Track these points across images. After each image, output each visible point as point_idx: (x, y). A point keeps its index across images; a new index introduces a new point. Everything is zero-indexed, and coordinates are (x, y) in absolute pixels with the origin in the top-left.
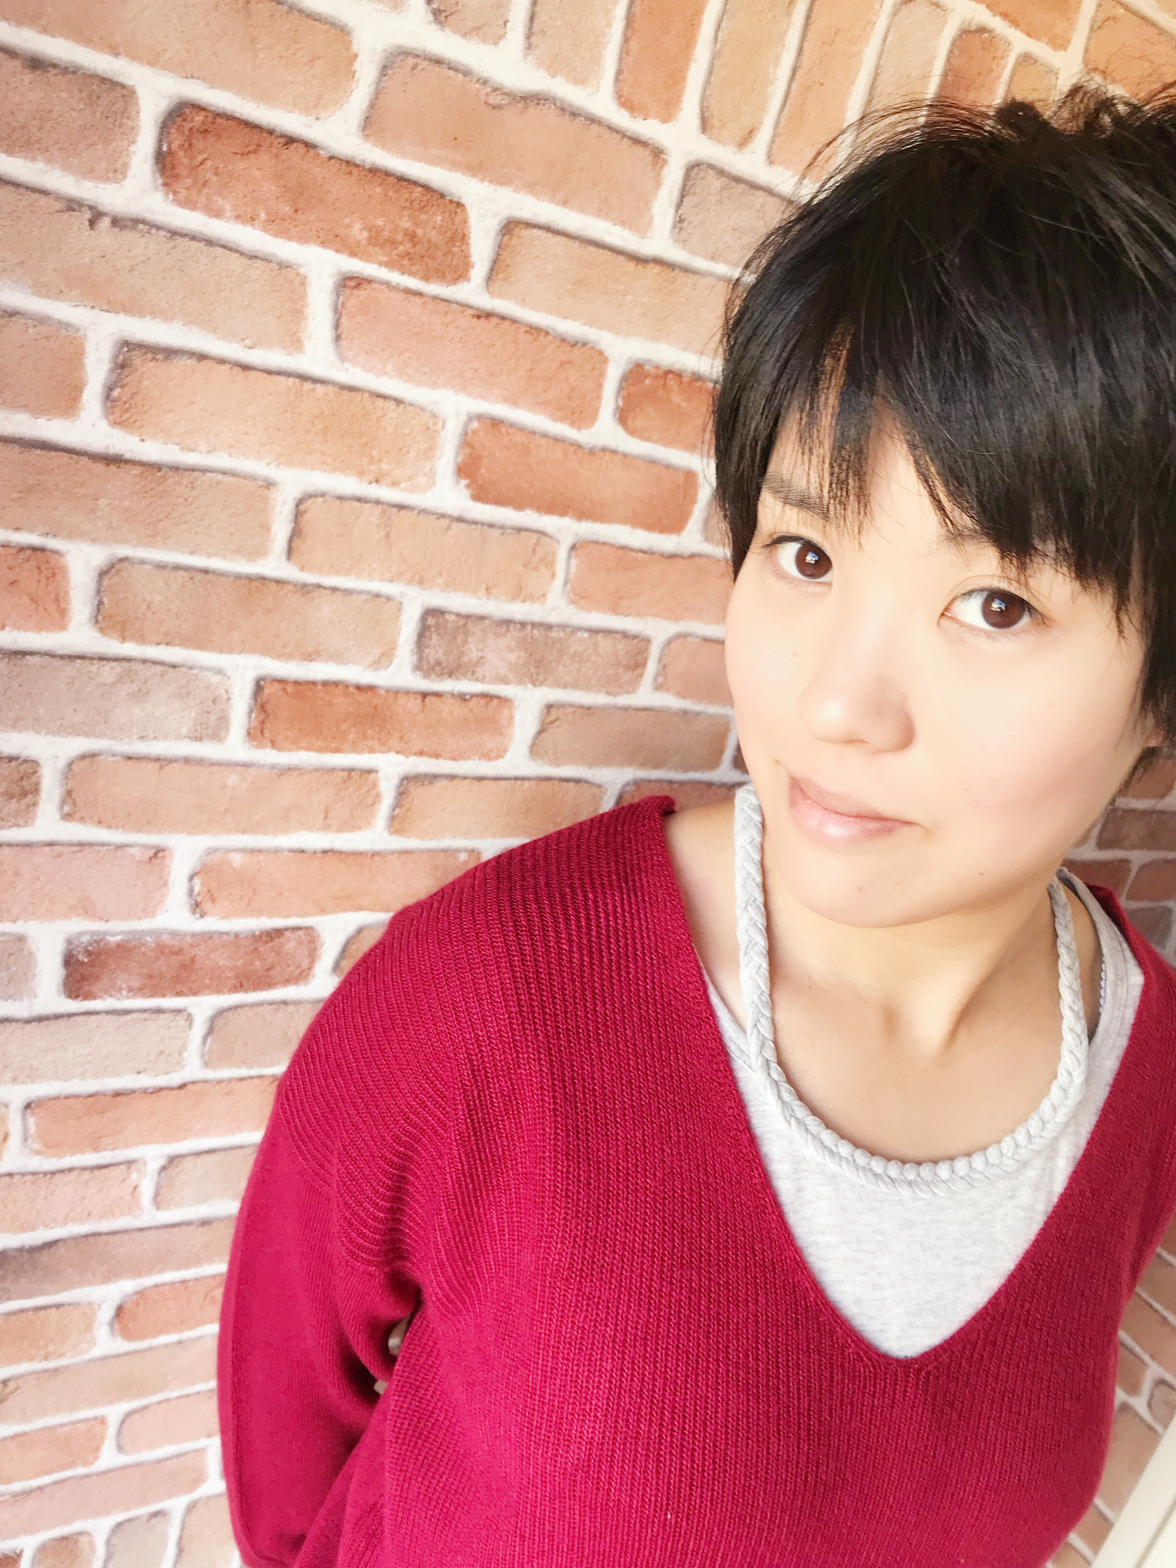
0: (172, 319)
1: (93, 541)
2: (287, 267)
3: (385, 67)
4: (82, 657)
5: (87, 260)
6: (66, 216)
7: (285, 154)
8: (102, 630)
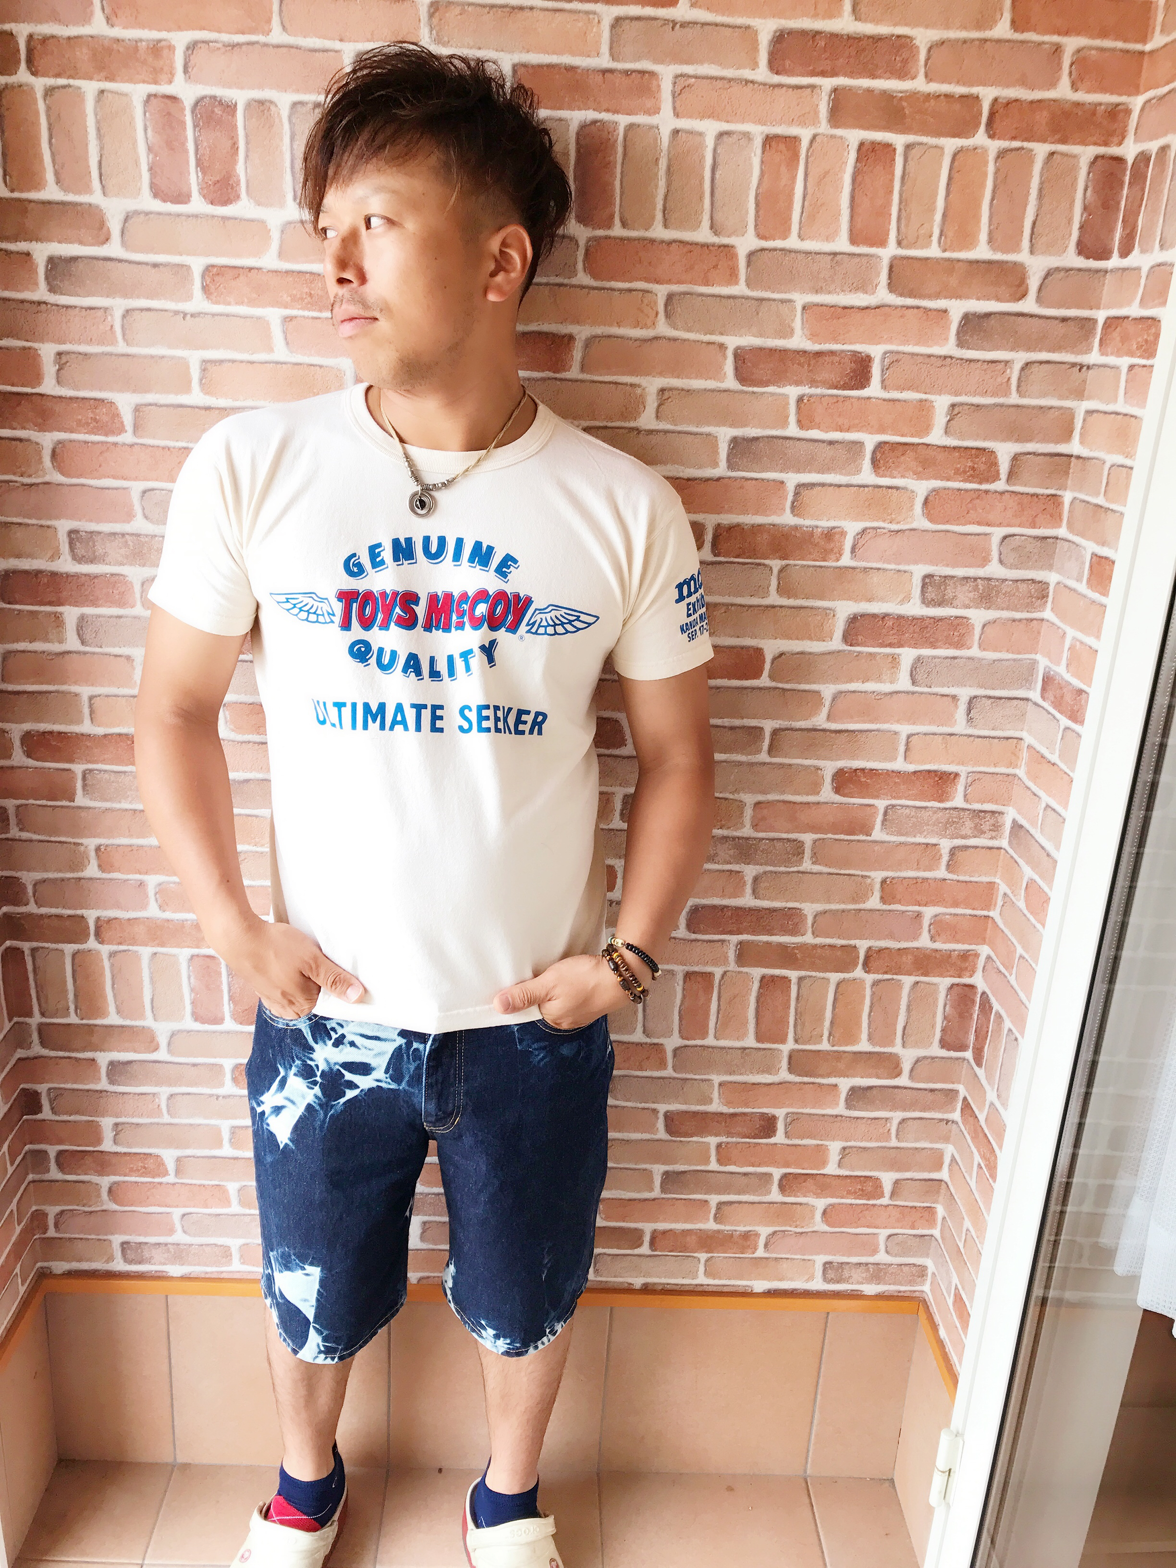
0: (219, 348)
2: (260, 318)
3: (282, 231)
5: (185, 332)
7: (250, 275)
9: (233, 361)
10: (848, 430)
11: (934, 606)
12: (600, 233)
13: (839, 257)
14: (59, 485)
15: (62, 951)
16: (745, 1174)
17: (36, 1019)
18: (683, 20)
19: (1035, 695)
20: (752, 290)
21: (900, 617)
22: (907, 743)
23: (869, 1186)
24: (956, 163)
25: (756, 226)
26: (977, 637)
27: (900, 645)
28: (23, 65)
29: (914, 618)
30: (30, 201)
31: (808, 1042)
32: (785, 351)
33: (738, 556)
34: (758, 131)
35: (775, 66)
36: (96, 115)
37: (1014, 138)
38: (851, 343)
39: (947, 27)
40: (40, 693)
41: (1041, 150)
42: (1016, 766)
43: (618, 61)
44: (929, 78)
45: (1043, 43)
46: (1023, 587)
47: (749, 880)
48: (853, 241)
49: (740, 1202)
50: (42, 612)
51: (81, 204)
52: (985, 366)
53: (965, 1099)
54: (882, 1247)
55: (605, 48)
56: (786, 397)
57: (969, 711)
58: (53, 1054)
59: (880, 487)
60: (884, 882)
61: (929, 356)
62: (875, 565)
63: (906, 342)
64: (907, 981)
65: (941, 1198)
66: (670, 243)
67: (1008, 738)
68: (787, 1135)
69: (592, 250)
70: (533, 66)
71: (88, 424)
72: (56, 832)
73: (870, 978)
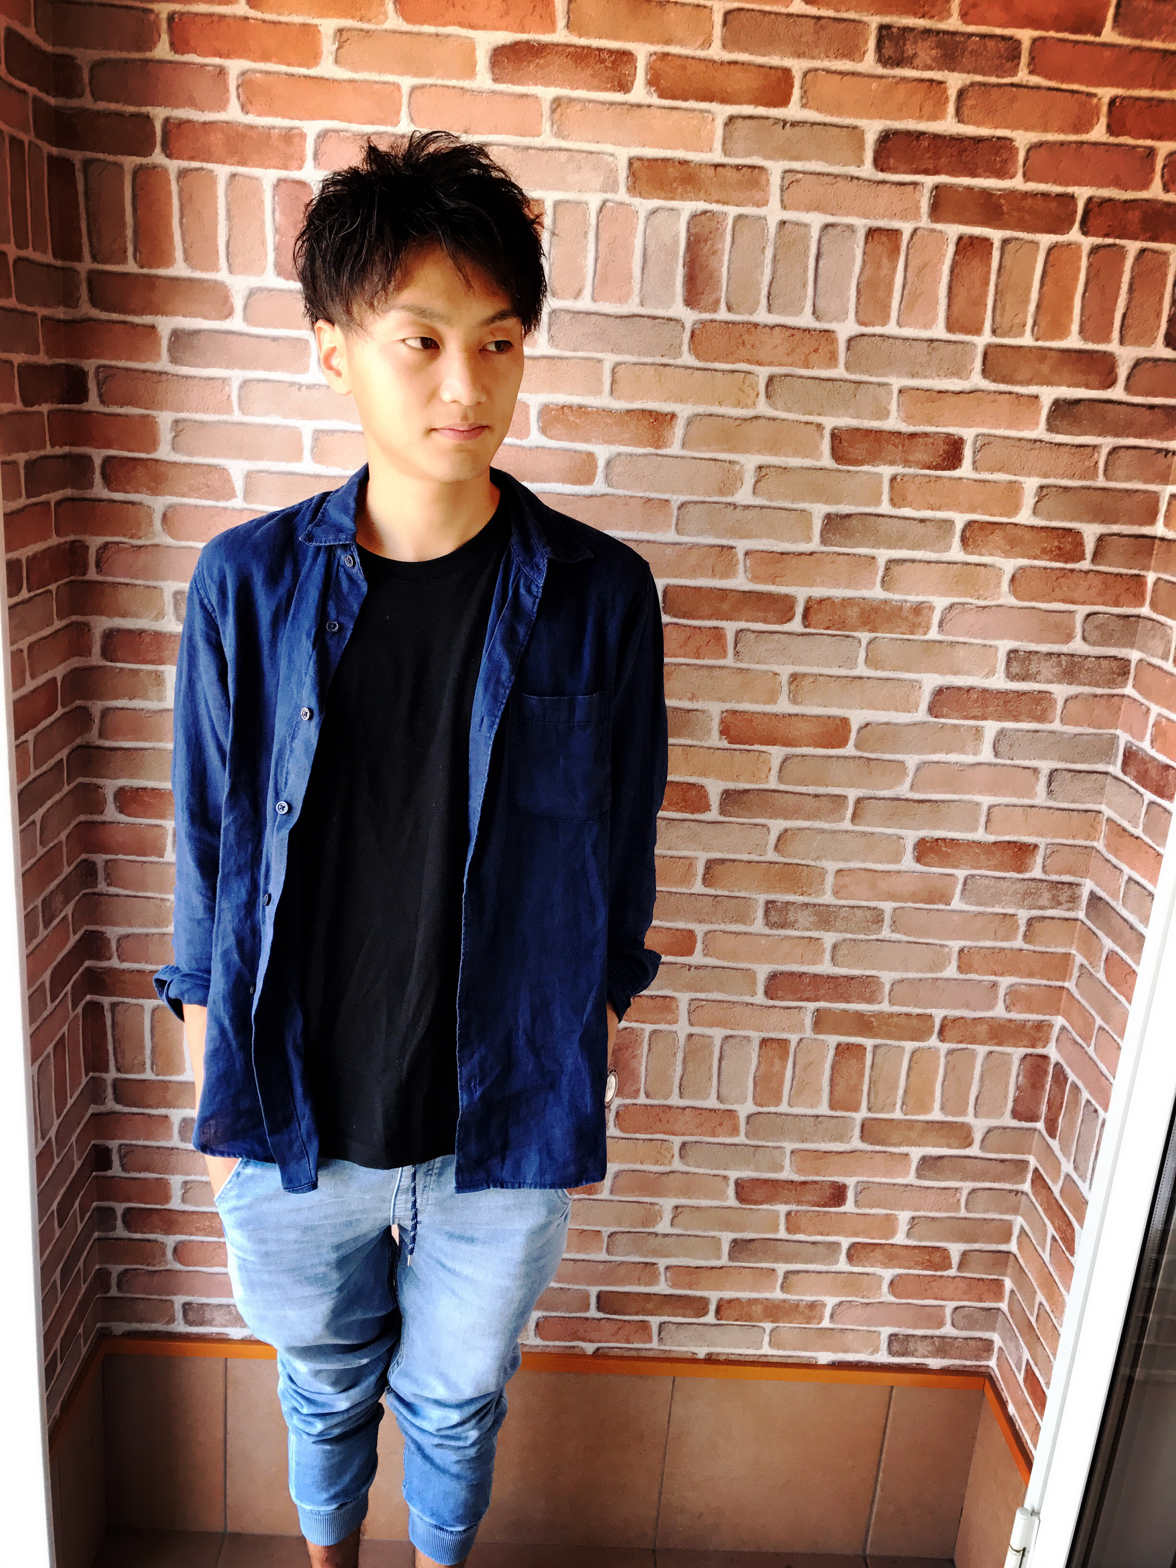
0: (332, 419)
5: (299, 403)
6: (290, 389)
9: (345, 432)
10: (939, 509)
11: (1018, 680)
12: (706, 316)
13: (935, 344)
14: (167, 547)
15: (142, 1006)
16: (814, 1243)
17: (112, 1074)
18: (794, 119)
19: (1115, 769)
20: (851, 373)
21: (985, 691)
22: (988, 814)
23: (937, 1258)
24: (1051, 258)
25: (857, 312)
26: (1059, 712)
27: (984, 718)
28: (158, 149)
29: (999, 692)
30: (157, 277)
31: (881, 1110)
32: (879, 433)
33: (828, 628)
34: (862, 224)
35: (879, 163)
36: (226, 196)
37: (1107, 235)
38: (944, 426)
39: (1045, 130)
40: (136, 749)
41: (1133, 247)
42: (1094, 839)
43: (730, 156)
44: (1027, 177)
45: (1138, 146)
46: (1104, 663)
47: (828, 947)
48: (950, 328)
49: (807, 1272)
50: (142, 670)
51: (207, 281)
52: (1074, 450)
53: (1036, 1170)
54: (948, 1320)
55: (718, 144)
56: (880, 476)
57: (1050, 782)
58: (126, 1110)
59: (969, 564)
60: (961, 951)
61: (1020, 439)
62: (961, 639)
63: (998, 426)
64: (982, 1050)
65: (1009, 1271)
66: (773, 327)
67: (1086, 811)
68: (857, 1203)
69: (697, 332)
70: (648, 160)
71: (200, 489)
72: (144, 888)
73: (944, 1047)
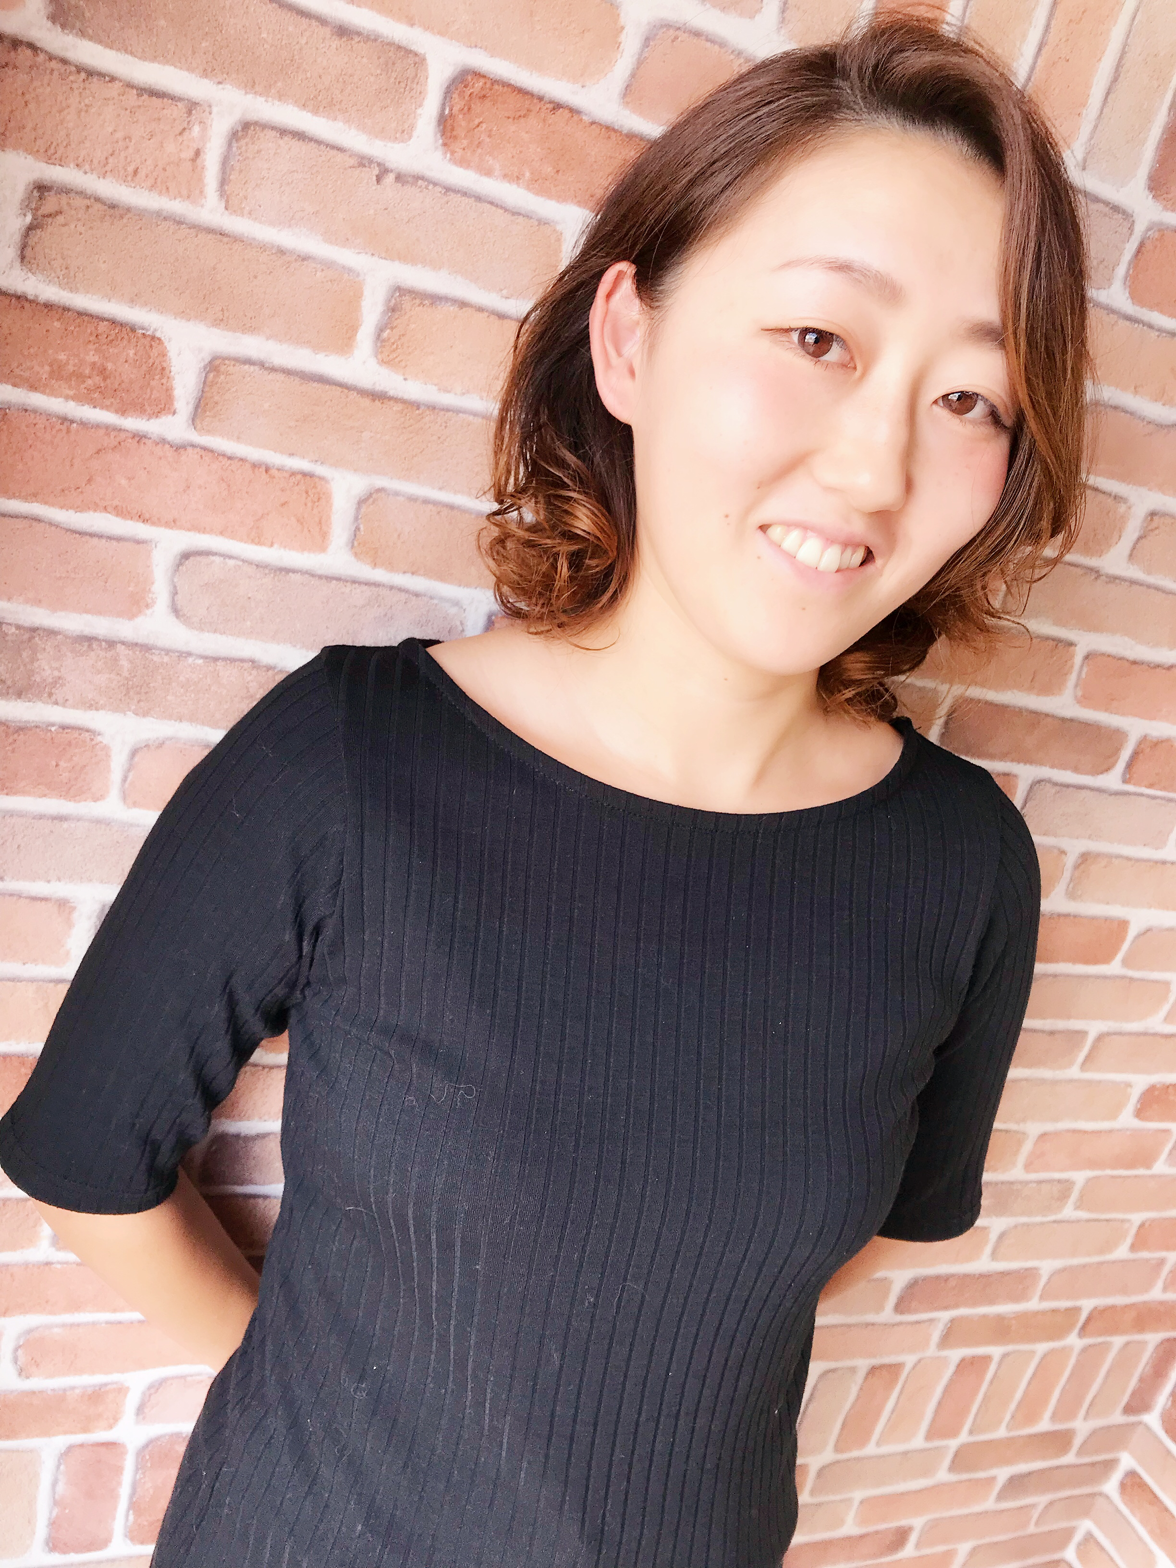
0: (440, 268)
1: (355, 470)
2: (545, 224)
3: (647, 39)
4: (338, 579)
5: (372, 212)
6: (358, 171)
7: (552, 119)
8: (356, 555)
9: (463, 304)
31: (984, 1431)
47: (993, 1237)
60: (1142, 1225)
64: (1118, 1341)
68: (917, 1546)
69: (1149, 246)
71: (80, 377)
73: (1081, 1344)
